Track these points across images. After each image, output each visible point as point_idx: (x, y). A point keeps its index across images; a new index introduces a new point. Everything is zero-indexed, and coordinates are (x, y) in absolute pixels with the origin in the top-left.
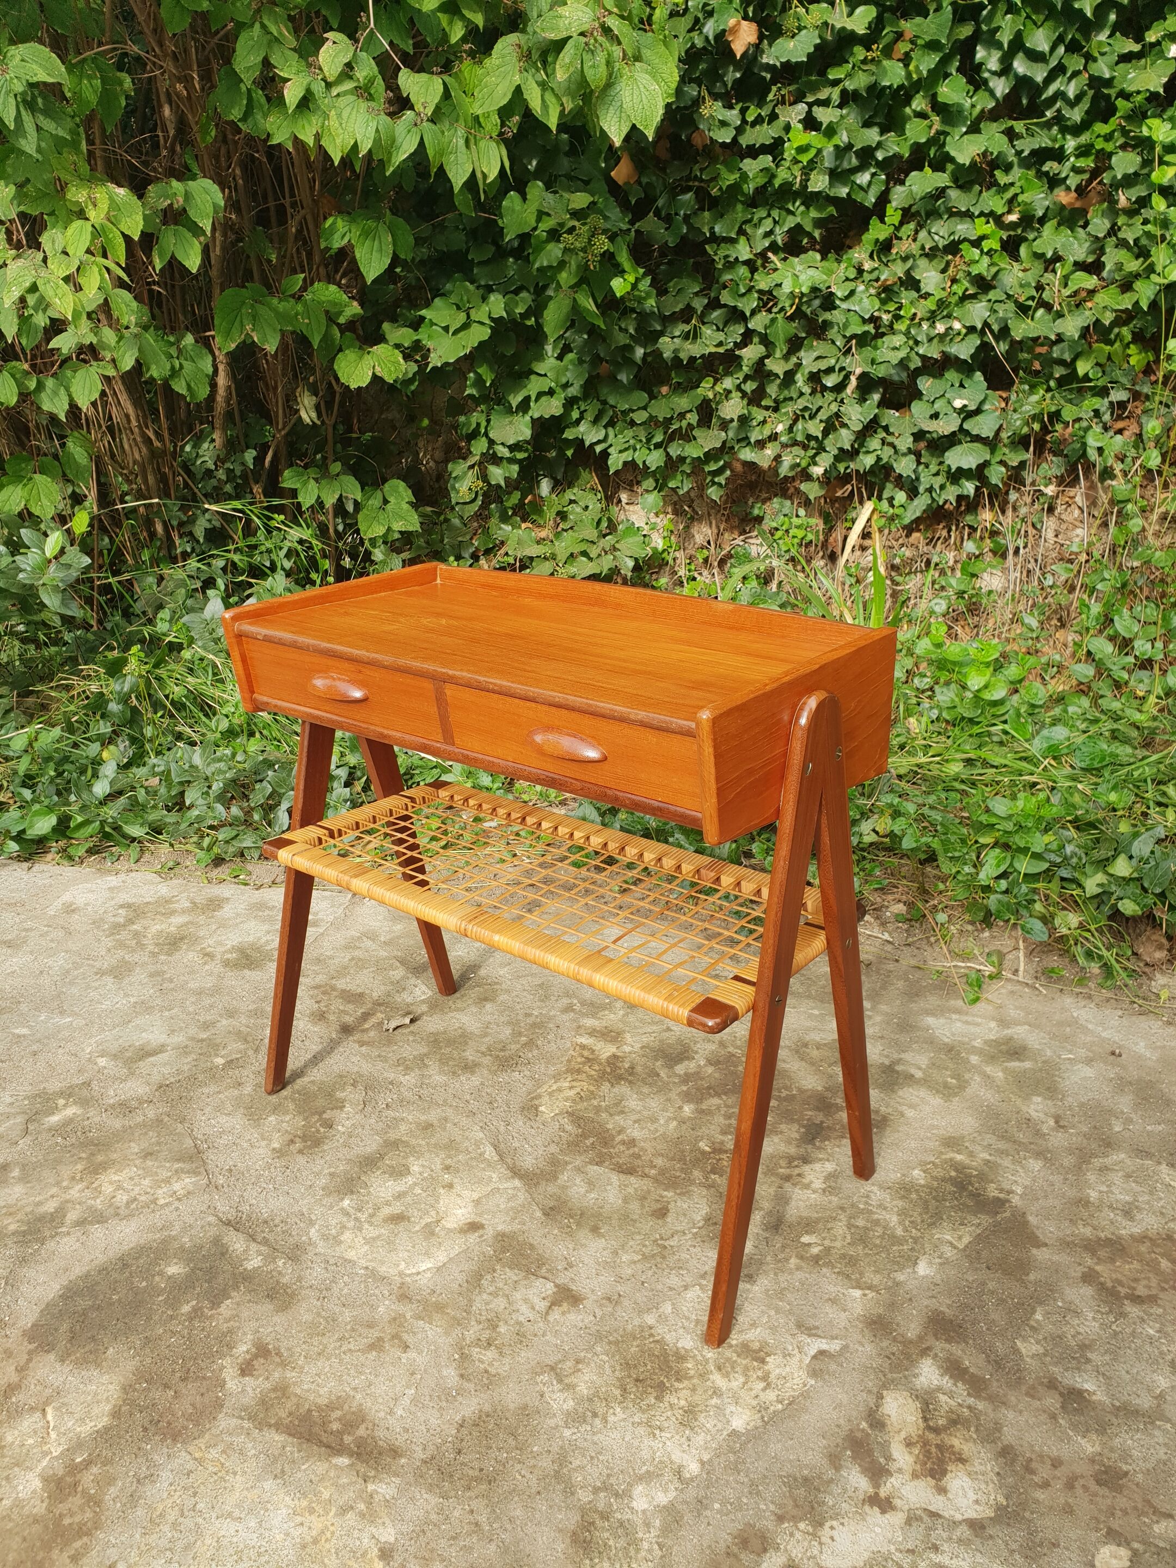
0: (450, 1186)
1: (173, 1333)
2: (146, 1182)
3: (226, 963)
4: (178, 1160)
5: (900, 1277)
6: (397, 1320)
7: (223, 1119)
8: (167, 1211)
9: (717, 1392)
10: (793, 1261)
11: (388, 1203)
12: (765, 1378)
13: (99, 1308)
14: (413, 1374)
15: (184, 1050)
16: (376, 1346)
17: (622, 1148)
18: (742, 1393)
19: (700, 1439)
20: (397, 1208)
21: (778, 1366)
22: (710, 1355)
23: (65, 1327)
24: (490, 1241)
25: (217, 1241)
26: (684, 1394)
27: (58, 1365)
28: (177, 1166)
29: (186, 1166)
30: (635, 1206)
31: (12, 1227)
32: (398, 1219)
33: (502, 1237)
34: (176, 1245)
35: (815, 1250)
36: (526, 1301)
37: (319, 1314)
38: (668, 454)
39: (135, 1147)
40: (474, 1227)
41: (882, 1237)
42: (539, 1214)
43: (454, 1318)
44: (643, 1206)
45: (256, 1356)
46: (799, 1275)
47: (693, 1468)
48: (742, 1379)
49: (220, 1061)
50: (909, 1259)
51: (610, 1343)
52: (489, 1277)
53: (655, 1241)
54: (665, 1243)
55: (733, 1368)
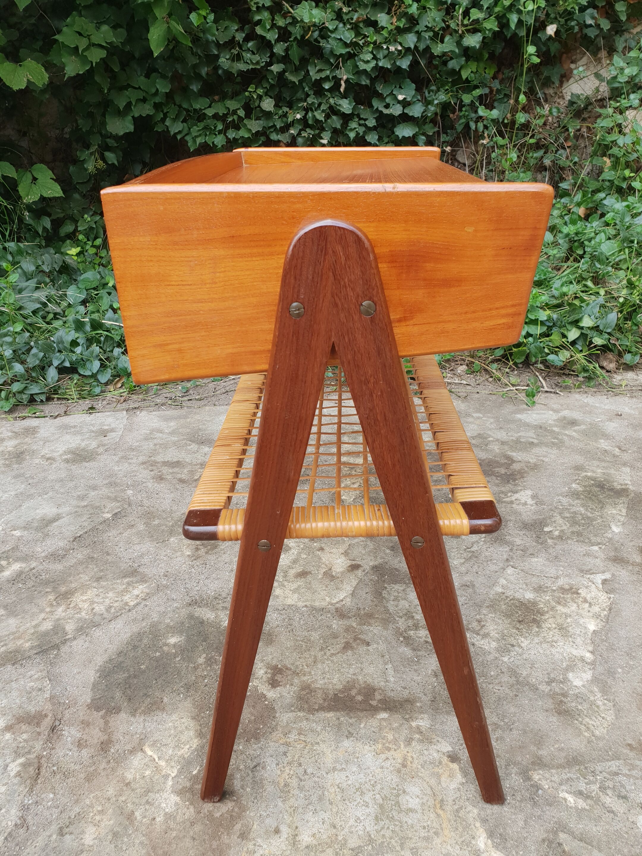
0: (322, 549)
1: (205, 677)
2: (111, 594)
3: (67, 461)
4: (125, 577)
5: (609, 535)
6: (348, 629)
7: (137, 547)
8: (139, 608)
9: (567, 615)
10: (550, 541)
11: (290, 567)
12: (586, 601)
13: (135, 677)
14: (383, 656)
15: (77, 515)
16: (347, 646)
18: (581, 612)
19: (579, 641)
20: (298, 569)
21: (588, 593)
22: (547, 598)
23: (118, 694)
24: (371, 572)
25: (191, 617)
26: (550, 621)
27: (132, 719)
28: (127, 580)
29: (134, 579)
31: (28, 645)
32: (303, 574)
33: (375, 568)
34: (162, 626)
35: (557, 533)
37: (297, 640)
38: (227, 137)
39: (84, 578)
40: (354, 567)
41: (583, 519)
42: (388, 551)
43: (383, 619)
45: (274, 675)
46: (558, 547)
47: (589, 656)
48: (575, 605)
49: (109, 516)
50: (605, 526)
51: (488, 607)
52: (384, 592)
53: (465, 550)
54: (472, 549)
55: (566, 601)
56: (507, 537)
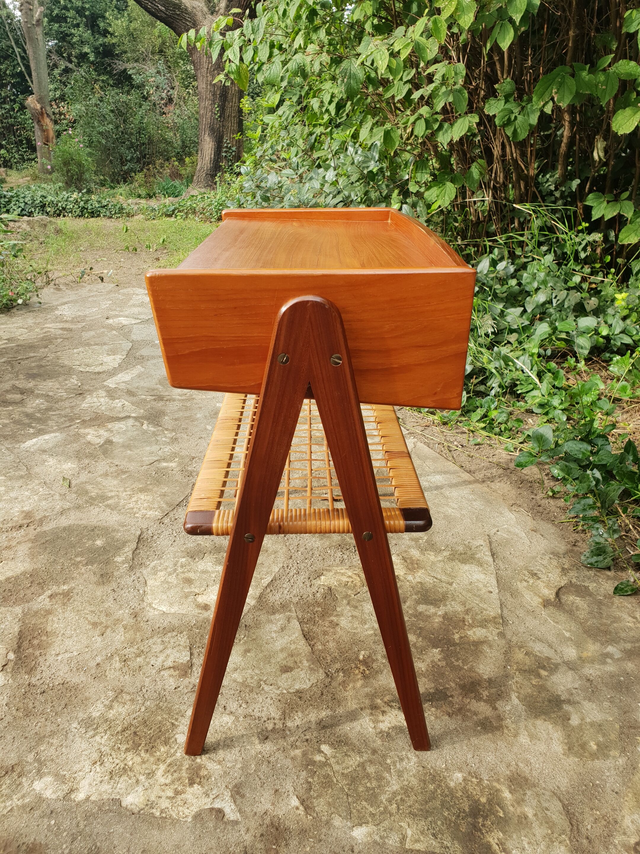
2: (146, 505)
4: (167, 504)
5: (337, 821)
6: (118, 621)
8: (134, 520)
9: (150, 775)
10: (298, 752)
11: (196, 572)
12: (177, 793)
13: (64, 539)
16: (96, 625)
17: (327, 624)
18: (157, 787)
19: (106, 787)
20: (195, 577)
21: (193, 794)
22: (178, 754)
23: (48, 538)
24: (200, 619)
25: (125, 542)
26: (138, 759)
27: (27, 549)
28: (163, 505)
29: (165, 507)
30: (282, 656)
32: (189, 581)
35: (319, 758)
36: (168, 656)
39: (165, 490)
40: (205, 607)
41: (368, 789)
43: (134, 639)
44: (285, 659)
45: (62, 594)
46: (288, 762)
47: (80, 796)
48: (168, 781)
50: (361, 818)
51: (157, 705)
52: (175, 634)
53: (261, 680)
54: (263, 685)
55: (175, 771)
56: (300, 714)
